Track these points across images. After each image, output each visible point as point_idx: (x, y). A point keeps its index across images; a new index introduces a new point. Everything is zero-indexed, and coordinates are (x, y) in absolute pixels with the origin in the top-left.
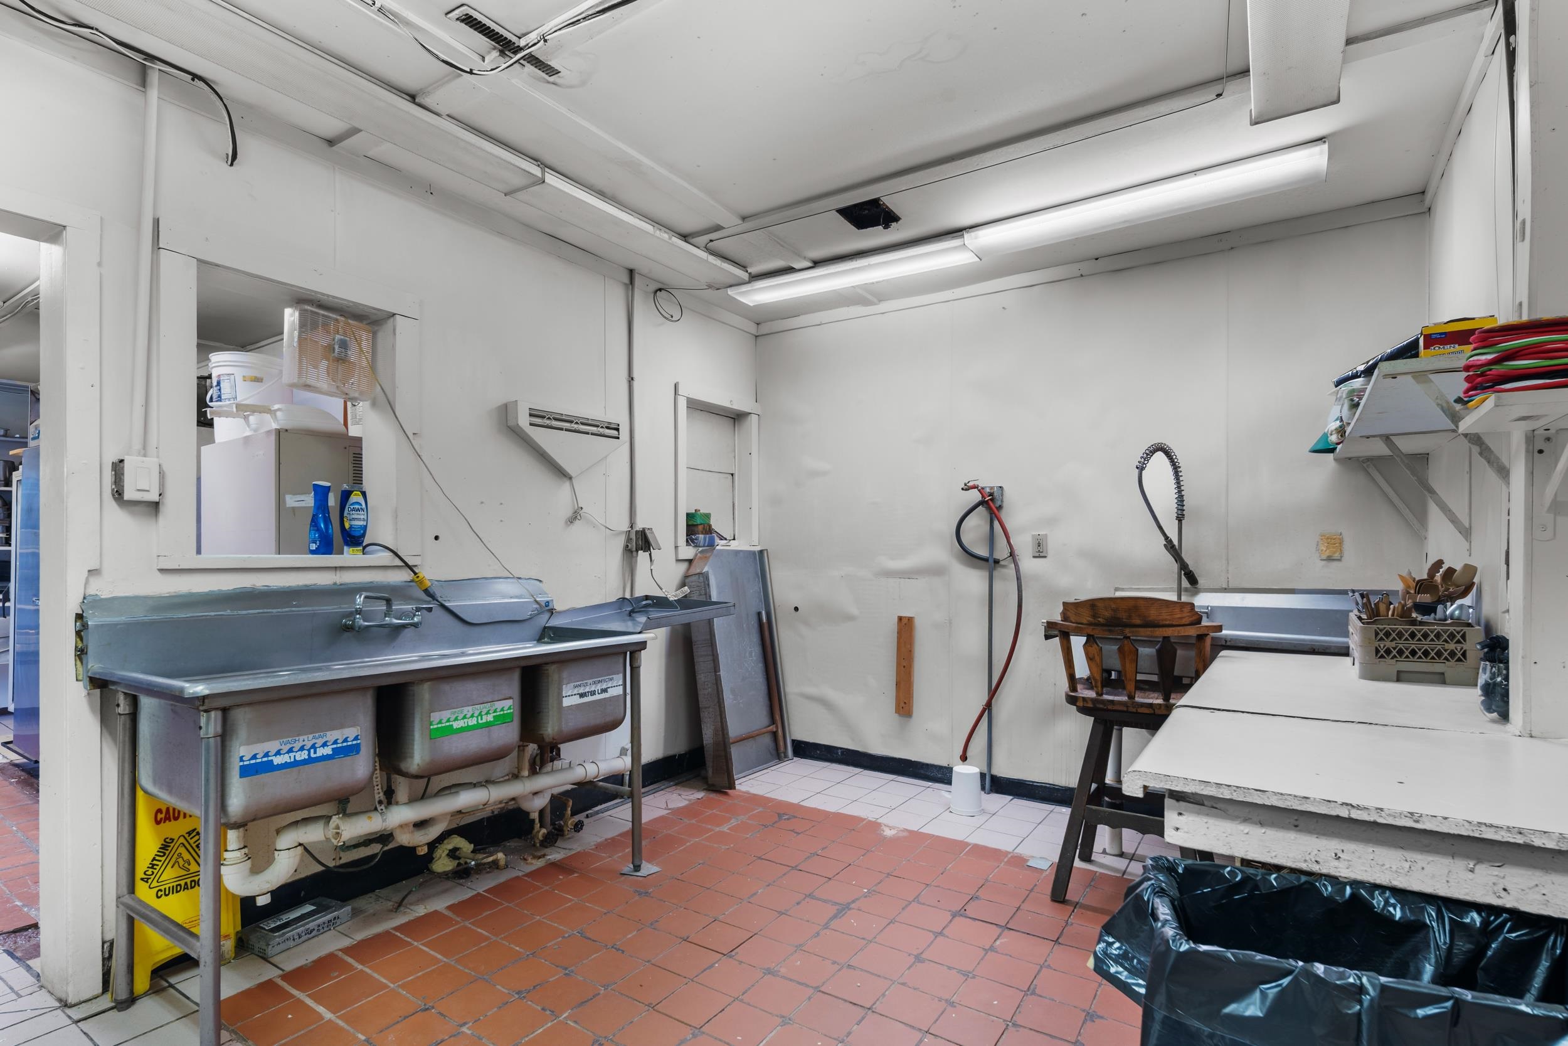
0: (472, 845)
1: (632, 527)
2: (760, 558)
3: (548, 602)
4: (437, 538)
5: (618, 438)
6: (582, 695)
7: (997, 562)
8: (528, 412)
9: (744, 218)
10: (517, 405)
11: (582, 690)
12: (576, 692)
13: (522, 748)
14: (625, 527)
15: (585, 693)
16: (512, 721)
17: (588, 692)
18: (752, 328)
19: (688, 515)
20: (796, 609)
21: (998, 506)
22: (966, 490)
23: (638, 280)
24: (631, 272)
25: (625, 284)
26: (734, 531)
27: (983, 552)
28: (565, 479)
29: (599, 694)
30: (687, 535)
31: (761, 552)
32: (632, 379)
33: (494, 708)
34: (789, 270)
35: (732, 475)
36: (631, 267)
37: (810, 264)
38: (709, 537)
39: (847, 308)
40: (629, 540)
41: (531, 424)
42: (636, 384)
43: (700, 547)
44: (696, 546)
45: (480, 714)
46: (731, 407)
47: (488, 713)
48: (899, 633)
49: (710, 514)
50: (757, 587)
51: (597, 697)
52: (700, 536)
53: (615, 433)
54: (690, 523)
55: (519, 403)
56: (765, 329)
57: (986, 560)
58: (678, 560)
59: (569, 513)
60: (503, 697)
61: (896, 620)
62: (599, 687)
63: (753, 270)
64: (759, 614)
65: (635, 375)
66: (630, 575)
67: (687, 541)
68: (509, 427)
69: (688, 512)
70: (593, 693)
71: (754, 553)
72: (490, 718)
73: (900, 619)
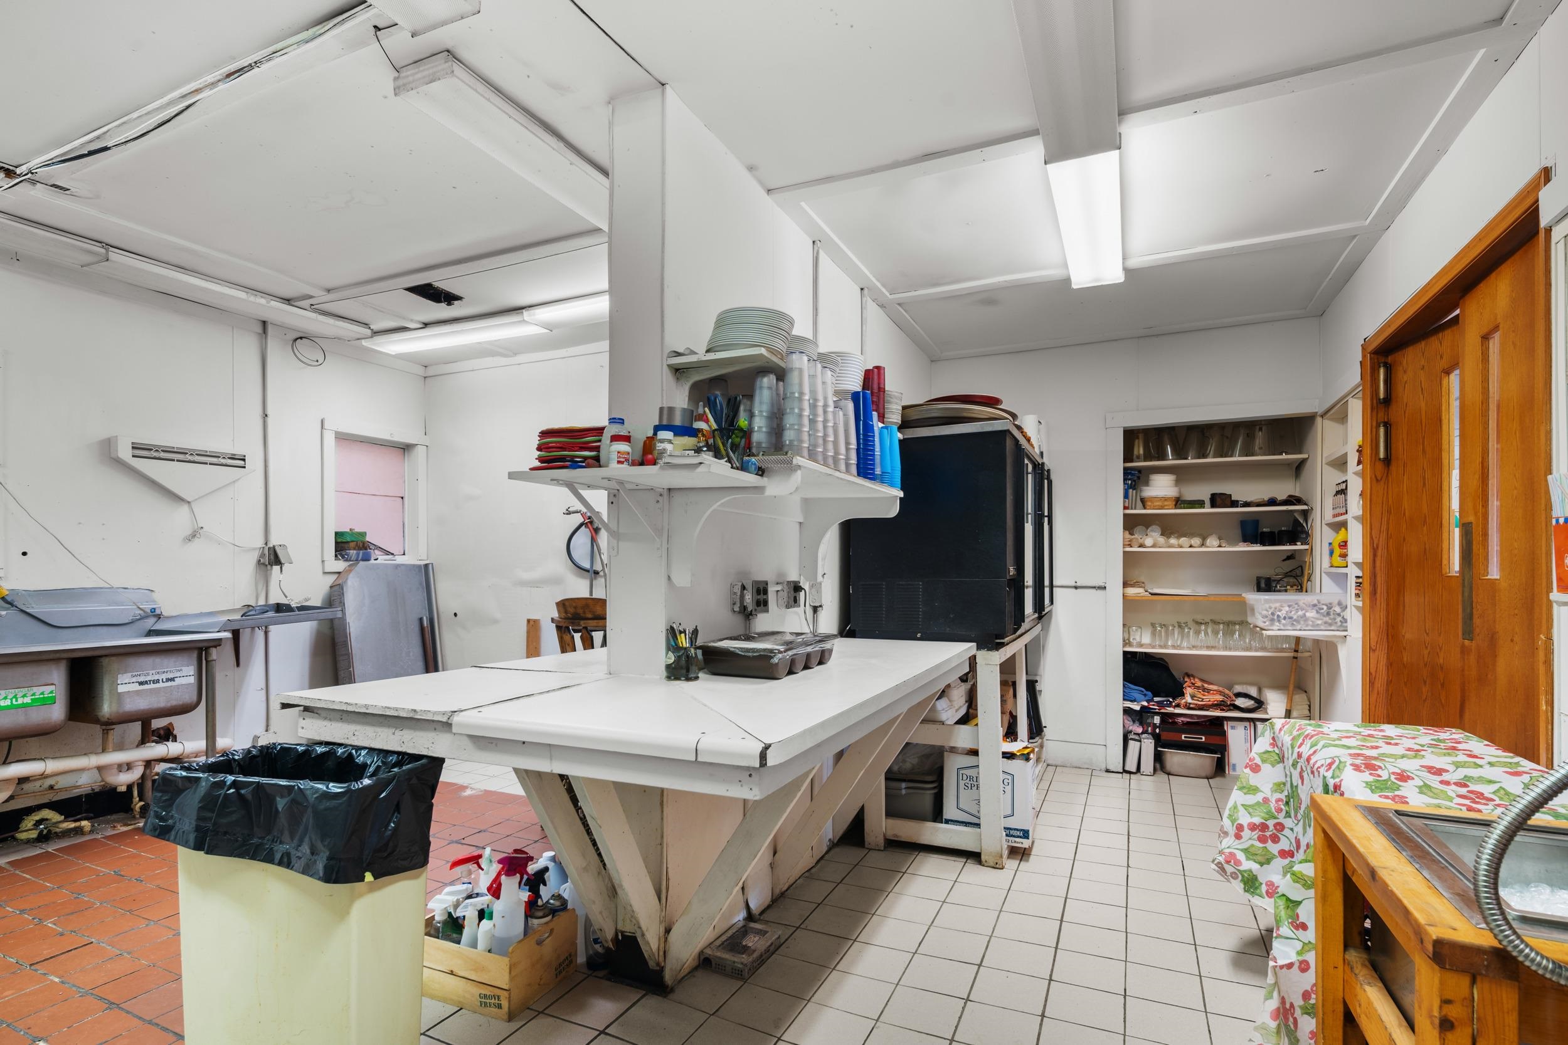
0: (63, 817)
1: (266, 544)
2: (425, 572)
3: (155, 609)
4: (24, 554)
5: (244, 467)
6: (141, 683)
7: (596, 573)
8: (131, 446)
9: (329, 291)
10: (117, 440)
11: (142, 679)
12: (134, 680)
13: (105, 731)
14: (260, 543)
15: (146, 681)
16: (55, 703)
17: (150, 681)
18: (421, 371)
19: (337, 534)
20: (455, 615)
21: (595, 527)
22: (567, 514)
23: (270, 329)
24: (264, 323)
25: (260, 334)
26: (404, 547)
27: (587, 565)
28: (183, 503)
29: (163, 682)
30: (336, 551)
31: (426, 566)
32: (266, 416)
33: (32, 692)
34: (404, 329)
35: (402, 498)
36: (264, 320)
37: (421, 326)
38: (363, 554)
39: (491, 358)
40: (262, 555)
41: (133, 456)
42: (270, 420)
43: (350, 561)
44: (346, 560)
45: (15, 697)
46: (391, 439)
47: (24, 696)
48: (528, 632)
49: (366, 533)
50: (421, 595)
51: (161, 685)
52: (351, 551)
53: (241, 463)
54: (339, 540)
55: (119, 438)
56: (431, 371)
57: (588, 571)
58: (325, 573)
59: (189, 532)
60: (43, 683)
61: (525, 622)
62: (164, 676)
63: (375, 327)
64: (421, 620)
65: (269, 412)
66: (265, 587)
67: (336, 556)
68: (113, 458)
69: (337, 530)
70: (158, 681)
71: (419, 566)
72: (27, 700)
73: (529, 621)
